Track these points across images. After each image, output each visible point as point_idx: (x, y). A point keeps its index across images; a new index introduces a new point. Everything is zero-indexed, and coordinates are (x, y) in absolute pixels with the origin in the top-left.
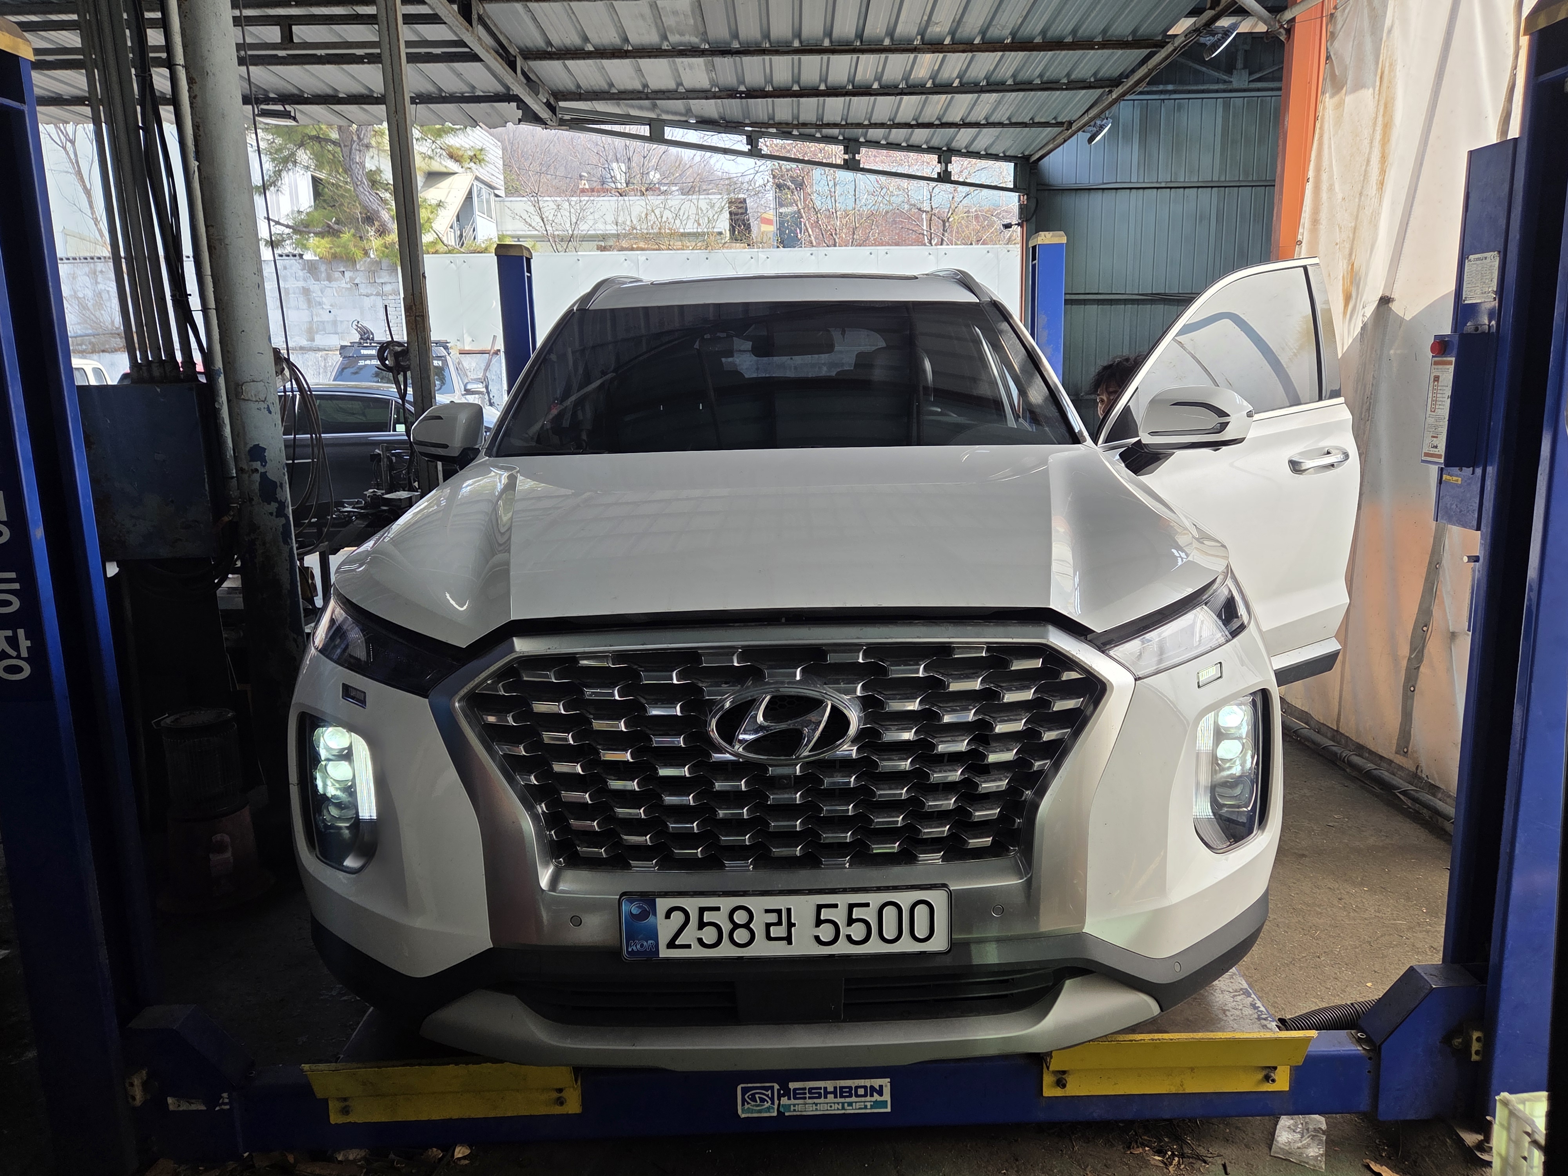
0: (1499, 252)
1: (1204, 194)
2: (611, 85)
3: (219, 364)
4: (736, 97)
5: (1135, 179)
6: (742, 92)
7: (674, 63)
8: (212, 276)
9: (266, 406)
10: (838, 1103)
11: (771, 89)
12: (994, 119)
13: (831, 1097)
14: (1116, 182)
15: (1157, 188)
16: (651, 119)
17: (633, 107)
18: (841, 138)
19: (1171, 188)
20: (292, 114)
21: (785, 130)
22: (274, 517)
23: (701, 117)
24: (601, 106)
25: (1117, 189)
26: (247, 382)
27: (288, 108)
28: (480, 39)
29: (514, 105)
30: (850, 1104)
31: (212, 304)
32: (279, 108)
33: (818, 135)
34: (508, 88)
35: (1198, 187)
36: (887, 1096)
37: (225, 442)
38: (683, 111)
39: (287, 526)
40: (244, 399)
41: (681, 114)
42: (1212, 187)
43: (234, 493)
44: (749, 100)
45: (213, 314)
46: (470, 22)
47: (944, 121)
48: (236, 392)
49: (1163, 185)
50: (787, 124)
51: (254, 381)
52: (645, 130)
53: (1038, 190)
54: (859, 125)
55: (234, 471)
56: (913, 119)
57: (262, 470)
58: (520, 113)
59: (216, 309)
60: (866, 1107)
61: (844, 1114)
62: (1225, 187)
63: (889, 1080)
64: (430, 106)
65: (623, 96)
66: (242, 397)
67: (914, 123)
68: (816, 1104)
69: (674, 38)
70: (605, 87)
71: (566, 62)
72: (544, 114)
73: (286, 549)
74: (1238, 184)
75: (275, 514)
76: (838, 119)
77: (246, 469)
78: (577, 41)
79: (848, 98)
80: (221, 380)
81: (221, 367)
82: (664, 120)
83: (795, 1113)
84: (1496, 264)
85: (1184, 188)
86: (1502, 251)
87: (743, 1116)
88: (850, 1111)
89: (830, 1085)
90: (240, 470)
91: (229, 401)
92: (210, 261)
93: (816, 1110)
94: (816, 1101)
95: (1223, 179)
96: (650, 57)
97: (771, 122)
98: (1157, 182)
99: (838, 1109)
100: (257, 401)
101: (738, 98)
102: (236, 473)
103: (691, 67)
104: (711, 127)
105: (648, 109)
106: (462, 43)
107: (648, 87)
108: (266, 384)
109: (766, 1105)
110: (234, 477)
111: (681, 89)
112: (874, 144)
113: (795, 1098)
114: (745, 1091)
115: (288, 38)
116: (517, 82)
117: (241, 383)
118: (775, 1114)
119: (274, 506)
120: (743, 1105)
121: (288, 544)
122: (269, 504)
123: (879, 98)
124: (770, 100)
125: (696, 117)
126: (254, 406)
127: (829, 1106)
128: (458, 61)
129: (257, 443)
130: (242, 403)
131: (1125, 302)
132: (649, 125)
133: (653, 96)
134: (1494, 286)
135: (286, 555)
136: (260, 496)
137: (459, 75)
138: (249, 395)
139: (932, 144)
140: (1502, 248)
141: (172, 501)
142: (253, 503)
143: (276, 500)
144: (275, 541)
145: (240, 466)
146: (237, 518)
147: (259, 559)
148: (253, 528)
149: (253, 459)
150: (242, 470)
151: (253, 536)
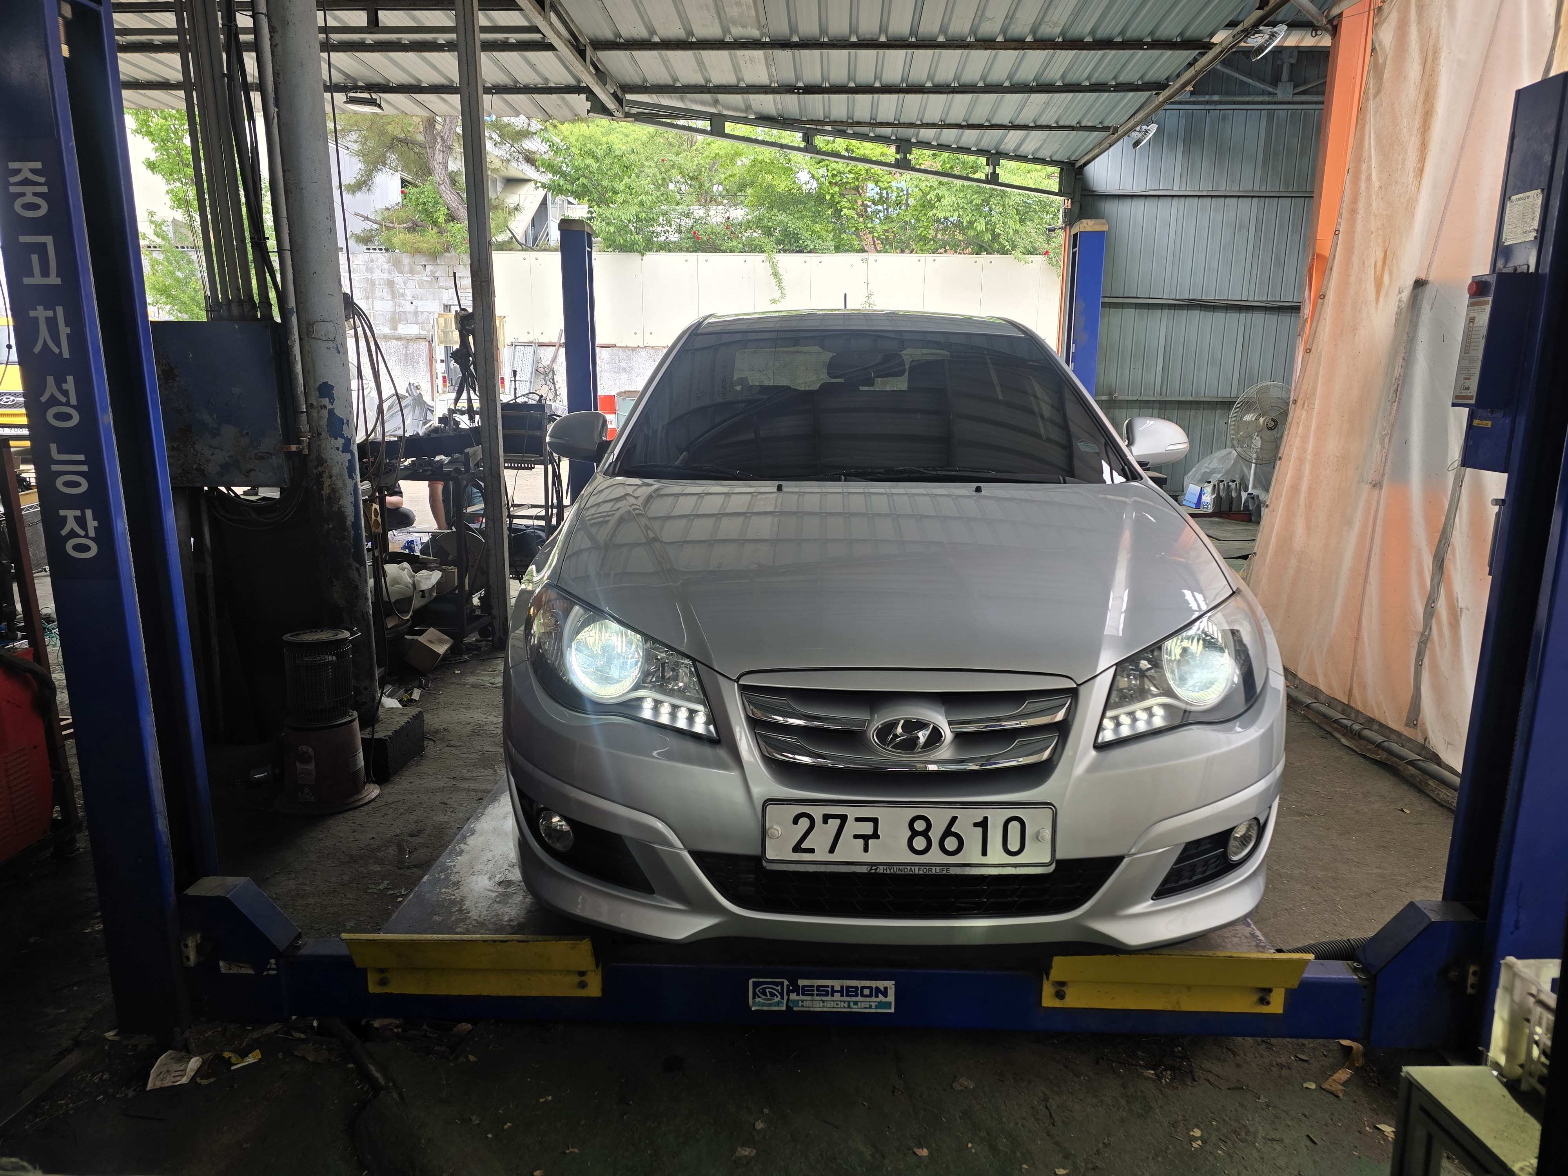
0: (1543, 190)
2: (676, 80)
3: (292, 303)
4: (794, 93)
5: (1177, 187)
6: (800, 88)
7: (735, 55)
8: (288, 218)
9: (335, 347)
10: (844, 1002)
11: (828, 85)
12: (1042, 121)
13: (837, 995)
14: (1159, 190)
15: (1199, 197)
16: (712, 114)
17: (695, 102)
18: (893, 138)
19: (1212, 197)
20: (378, 102)
21: (840, 129)
22: (340, 452)
23: (760, 114)
24: (666, 100)
25: (1159, 196)
26: (318, 322)
27: (374, 96)
28: (551, 24)
29: (583, 96)
30: (856, 1003)
31: (287, 246)
32: (366, 95)
33: (872, 134)
34: (579, 81)
35: (1239, 197)
36: (891, 998)
37: (296, 378)
38: (743, 107)
39: (351, 462)
40: (314, 338)
41: (741, 111)
42: (1252, 197)
43: (305, 427)
44: (806, 96)
45: (288, 255)
46: (544, 9)
47: (993, 122)
48: (307, 330)
49: (1205, 193)
50: (842, 122)
51: (323, 321)
52: (705, 125)
53: (1082, 195)
54: (911, 125)
55: (304, 407)
56: (964, 121)
57: (330, 406)
58: (588, 105)
59: (291, 251)
60: (870, 1007)
61: (850, 1012)
62: (1265, 197)
63: (893, 982)
64: (506, 96)
65: (686, 90)
66: (313, 336)
67: (964, 123)
68: (823, 1001)
69: (737, 32)
70: (670, 82)
71: (633, 52)
72: (611, 105)
73: (350, 483)
74: (1279, 195)
75: (341, 449)
76: (891, 120)
77: (315, 404)
78: (644, 34)
79: (901, 96)
80: (294, 319)
81: (294, 306)
82: (725, 116)
83: (802, 1009)
84: (1539, 202)
85: (1225, 197)
86: (1546, 187)
87: (753, 1009)
88: (855, 1009)
89: (837, 984)
90: (310, 406)
91: (301, 339)
92: (286, 205)
93: (824, 1006)
94: (824, 998)
95: (1263, 188)
96: (712, 49)
97: (827, 120)
98: (1199, 190)
99: (844, 1007)
100: (327, 341)
101: (795, 93)
102: (307, 408)
103: (752, 60)
104: (769, 123)
105: (709, 105)
106: (535, 29)
107: (710, 81)
108: (336, 326)
109: (776, 1000)
110: (303, 412)
111: (742, 85)
112: (926, 145)
113: (803, 995)
114: (756, 985)
115: (374, 25)
116: (588, 69)
117: (312, 322)
118: (784, 1008)
119: (340, 442)
120: (754, 998)
121: (353, 479)
122: (336, 438)
123: (931, 95)
124: (826, 96)
125: (755, 114)
126: (323, 345)
127: (836, 1004)
128: (532, 50)
129: (326, 380)
130: (313, 342)
131: (1162, 307)
132: (711, 120)
133: (716, 90)
134: (1536, 224)
135: (350, 489)
136: (328, 430)
137: (532, 66)
138: (320, 334)
139: (980, 148)
140: (1545, 185)
141: (247, 434)
142: (321, 437)
143: (342, 436)
144: (341, 475)
145: (310, 402)
146: (306, 452)
147: (326, 491)
148: (321, 461)
149: (322, 396)
150: (312, 405)
151: (320, 469)
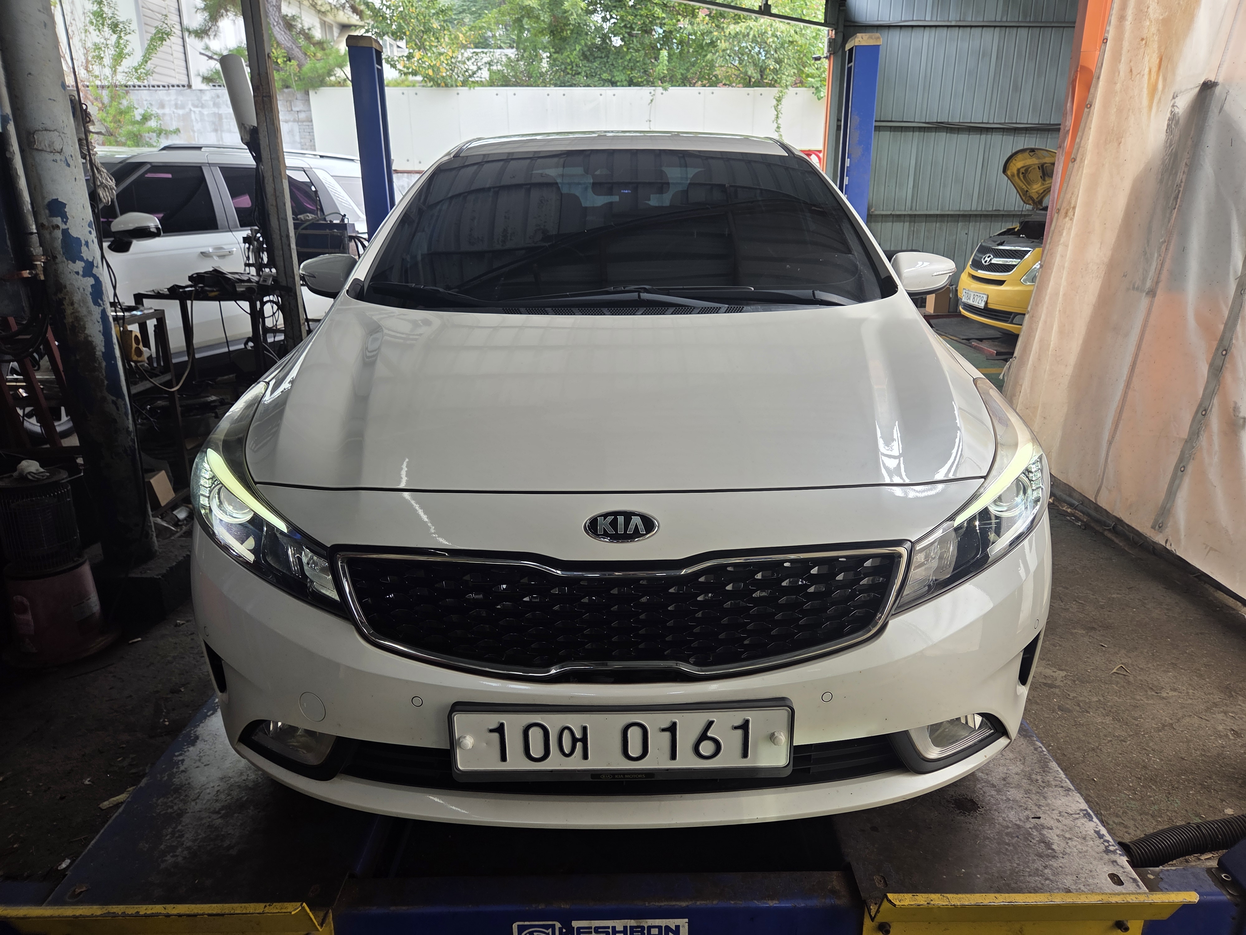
1: (988, 33)
3: (7, 109)
5: (929, 19)
9: (64, 159)
14: (913, 20)
15: (948, 26)
19: (959, 26)
22: (80, 277)
25: (912, 26)
26: (38, 131)
35: (983, 26)
37: (21, 196)
39: (96, 286)
40: (37, 150)
42: (995, 27)
43: (37, 250)
48: (28, 140)
49: (953, 24)
51: (46, 130)
53: (845, 26)
55: (34, 227)
57: (63, 226)
62: (1006, 27)
63: (687, 920)
66: (35, 146)
73: (96, 311)
74: (1018, 25)
75: (81, 273)
77: (46, 223)
80: (12, 128)
81: (10, 113)
85: (971, 27)
89: (619, 924)
90: (40, 226)
91: (22, 151)
95: (1004, 19)
98: (948, 21)
100: (52, 152)
102: (37, 228)
108: (62, 135)
110: (32, 233)
114: (521, 929)
117: (32, 131)
119: (79, 266)
121: (100, 305)
122: (74, 262)
126: (50, 157)
129: (55, 197)
130: (35, 153)
131: (913, 129)
135: (98, 316)
136: (64, 253)
138: (43, 145)
142: (57, 261)
143: (81, 259)
144: (84, 301)
145: (40, 222)
146: (42, 278)
147: (69, 320)
148: (60, 287)
149: (53, 214)
150: (42, 225)
151: (60, 296)
